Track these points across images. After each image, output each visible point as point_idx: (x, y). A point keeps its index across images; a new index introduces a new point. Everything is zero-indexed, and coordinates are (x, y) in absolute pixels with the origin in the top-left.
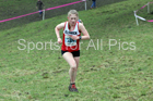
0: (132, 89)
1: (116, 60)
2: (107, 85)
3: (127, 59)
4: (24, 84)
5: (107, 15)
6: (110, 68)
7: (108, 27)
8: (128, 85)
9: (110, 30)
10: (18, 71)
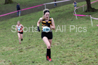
0: (73, 58)
1: (64, 40)
2: (58, 55)
3: (70, 40)
4: (8, 56)
5: (58, 13)
6: (60, 45)
7: (59, 21)
8: (71, 56)
9: (60, 22)
10: (4, 48)
